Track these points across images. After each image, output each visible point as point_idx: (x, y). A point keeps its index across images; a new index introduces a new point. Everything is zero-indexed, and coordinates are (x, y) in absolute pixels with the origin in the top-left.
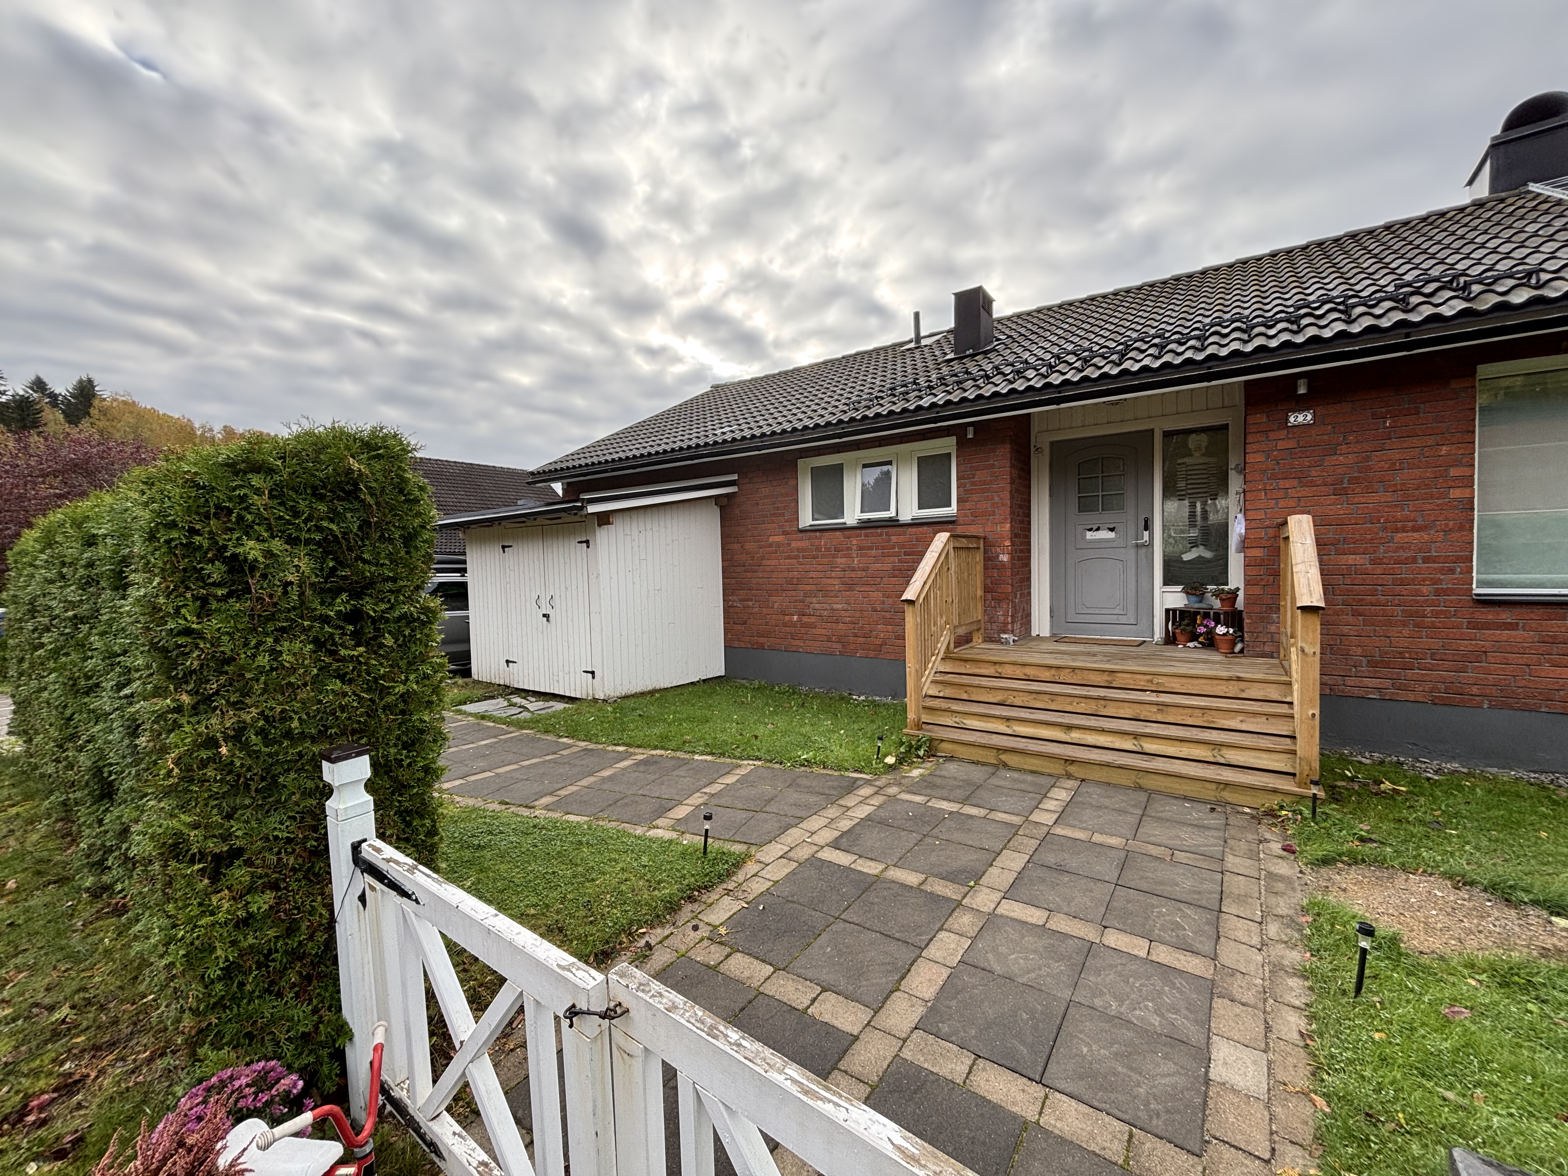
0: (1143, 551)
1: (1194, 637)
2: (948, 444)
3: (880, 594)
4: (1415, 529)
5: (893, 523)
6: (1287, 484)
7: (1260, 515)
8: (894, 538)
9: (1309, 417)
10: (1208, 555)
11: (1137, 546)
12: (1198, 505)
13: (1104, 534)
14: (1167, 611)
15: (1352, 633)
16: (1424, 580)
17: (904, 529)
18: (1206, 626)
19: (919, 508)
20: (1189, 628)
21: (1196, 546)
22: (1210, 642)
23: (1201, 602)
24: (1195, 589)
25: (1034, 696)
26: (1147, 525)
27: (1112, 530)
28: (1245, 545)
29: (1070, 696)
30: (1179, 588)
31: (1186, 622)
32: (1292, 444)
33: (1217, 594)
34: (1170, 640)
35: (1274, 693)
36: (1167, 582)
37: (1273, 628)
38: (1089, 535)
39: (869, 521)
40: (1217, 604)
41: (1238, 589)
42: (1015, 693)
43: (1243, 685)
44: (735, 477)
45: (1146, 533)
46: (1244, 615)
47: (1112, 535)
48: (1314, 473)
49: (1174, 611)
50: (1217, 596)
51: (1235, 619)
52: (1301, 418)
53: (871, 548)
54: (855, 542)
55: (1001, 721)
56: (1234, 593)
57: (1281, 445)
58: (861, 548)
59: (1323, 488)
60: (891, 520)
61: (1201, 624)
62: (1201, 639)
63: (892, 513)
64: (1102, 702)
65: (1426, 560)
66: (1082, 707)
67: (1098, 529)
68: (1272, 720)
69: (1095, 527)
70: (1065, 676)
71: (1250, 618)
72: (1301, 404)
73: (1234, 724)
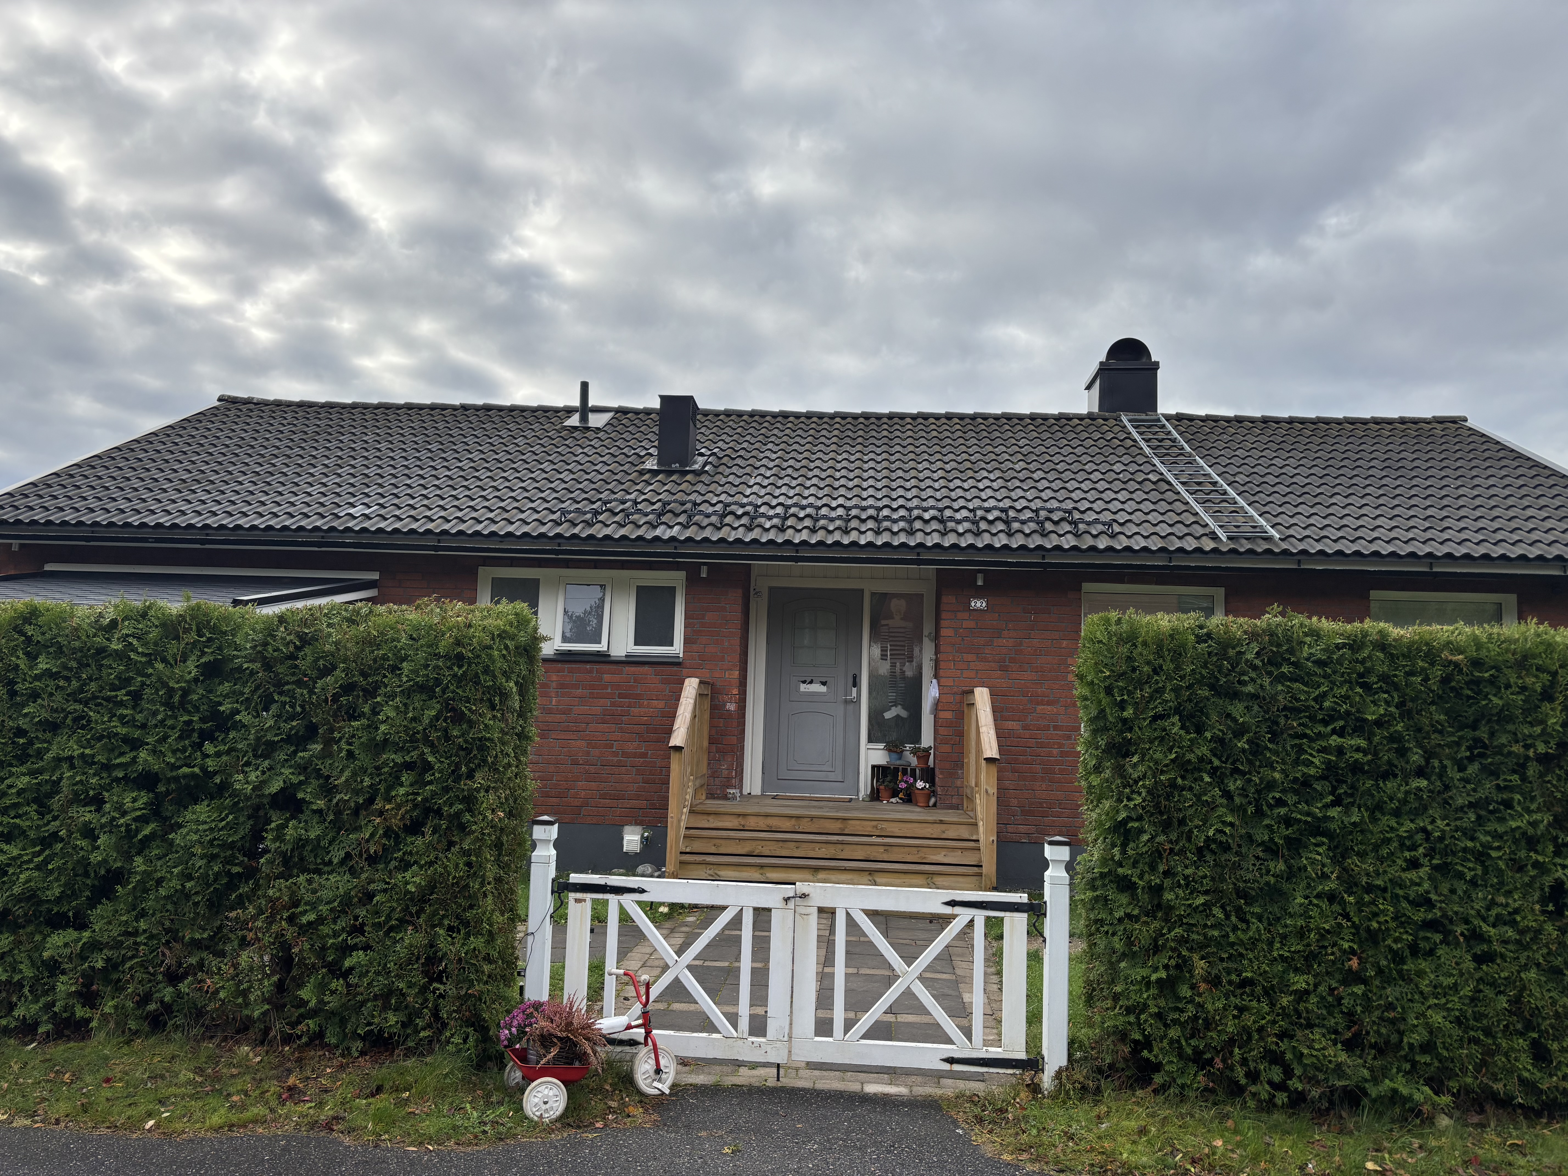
0: (851, 707)
1: (895, 794)
2: (676, 579)
3: (583, 743)
4: (1049, 703)
5: (602, 658)
6: (970, 657)
7: (949, 682)
8: (607, 677)
9: (984, 605)
10: (904, 714)
11: (846, 702)
12: (898, 664)
13: (817, 688)
14: (873, 767)
15: (1012, 787)
16: (1054, 743)
17: (619, 667)
18: (906, 782)
19: (636, 643)
20: (892, 785)
21: (895, 706)
22: (909, 798)
23: (900, 759)
24: (896, 746)
25: (781, 844)
26: (856, 683)
27: (824, 683)
28: (937, 706)
29: (812, 842)
30: (881, 746)
31: (889, 778)
32: (972, 624)
33: (914, 752)
34: (875, 796)
35: (964, 833)
36: (870, 740)
37: (959, 783)
38: (803, 687)
39: (570, 653)
40: (914, 761)
41: (930, 748)
42: (763, 843)
43: (943, 827)
44: (375, 576)
45: (854, 690)
46: (937, 771)
47: (823, 689)
48: (987, 651)
49: (878, 767)
50: (915, 754)
51: (929, 775)
52: (979, 604)
53: (576, 687)
54: (554, 678)
55: (754, 869)
56: (927, 751)
57: (966, 624)
58: (562, 686)
59: (992, 664)
60: (598, 654)
61: (902, 780)
62: (901, 795)
63: (602, 647)
64: (840, 846)
65: (1056, 728)
66: (823, 852)
67: (811, 682)
68: (965, 853)
69: (809, 680)
70: (805, 825)
71: (942, 773)
72: (979, 593)
73: (940, 858)
